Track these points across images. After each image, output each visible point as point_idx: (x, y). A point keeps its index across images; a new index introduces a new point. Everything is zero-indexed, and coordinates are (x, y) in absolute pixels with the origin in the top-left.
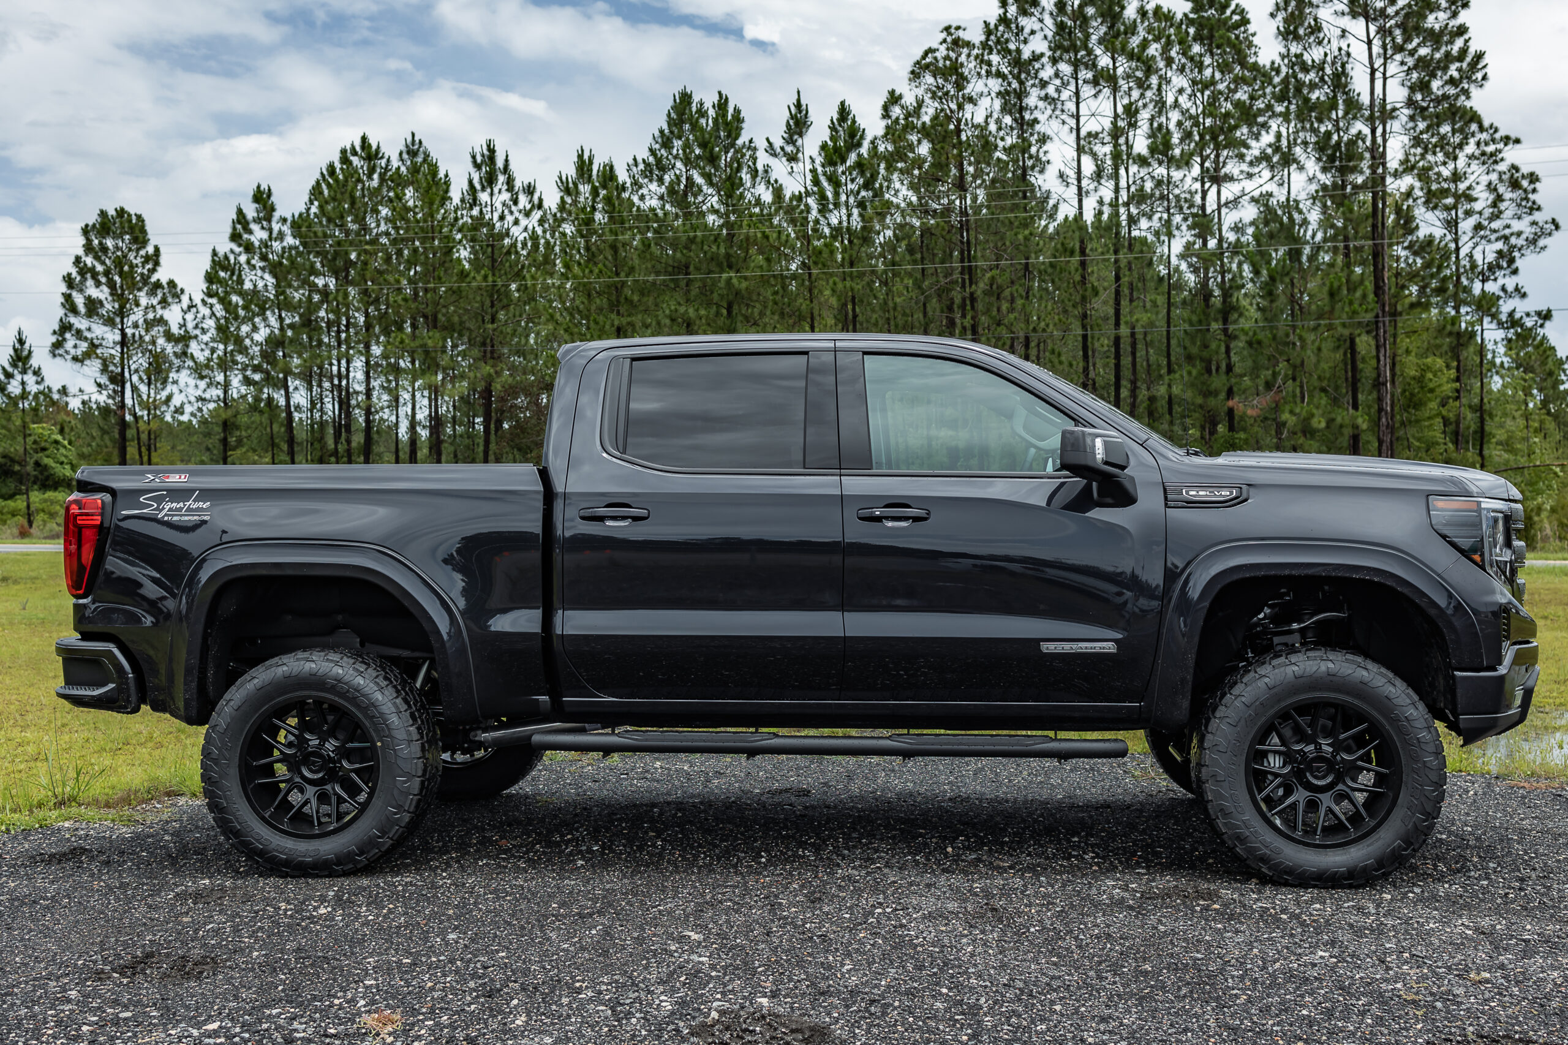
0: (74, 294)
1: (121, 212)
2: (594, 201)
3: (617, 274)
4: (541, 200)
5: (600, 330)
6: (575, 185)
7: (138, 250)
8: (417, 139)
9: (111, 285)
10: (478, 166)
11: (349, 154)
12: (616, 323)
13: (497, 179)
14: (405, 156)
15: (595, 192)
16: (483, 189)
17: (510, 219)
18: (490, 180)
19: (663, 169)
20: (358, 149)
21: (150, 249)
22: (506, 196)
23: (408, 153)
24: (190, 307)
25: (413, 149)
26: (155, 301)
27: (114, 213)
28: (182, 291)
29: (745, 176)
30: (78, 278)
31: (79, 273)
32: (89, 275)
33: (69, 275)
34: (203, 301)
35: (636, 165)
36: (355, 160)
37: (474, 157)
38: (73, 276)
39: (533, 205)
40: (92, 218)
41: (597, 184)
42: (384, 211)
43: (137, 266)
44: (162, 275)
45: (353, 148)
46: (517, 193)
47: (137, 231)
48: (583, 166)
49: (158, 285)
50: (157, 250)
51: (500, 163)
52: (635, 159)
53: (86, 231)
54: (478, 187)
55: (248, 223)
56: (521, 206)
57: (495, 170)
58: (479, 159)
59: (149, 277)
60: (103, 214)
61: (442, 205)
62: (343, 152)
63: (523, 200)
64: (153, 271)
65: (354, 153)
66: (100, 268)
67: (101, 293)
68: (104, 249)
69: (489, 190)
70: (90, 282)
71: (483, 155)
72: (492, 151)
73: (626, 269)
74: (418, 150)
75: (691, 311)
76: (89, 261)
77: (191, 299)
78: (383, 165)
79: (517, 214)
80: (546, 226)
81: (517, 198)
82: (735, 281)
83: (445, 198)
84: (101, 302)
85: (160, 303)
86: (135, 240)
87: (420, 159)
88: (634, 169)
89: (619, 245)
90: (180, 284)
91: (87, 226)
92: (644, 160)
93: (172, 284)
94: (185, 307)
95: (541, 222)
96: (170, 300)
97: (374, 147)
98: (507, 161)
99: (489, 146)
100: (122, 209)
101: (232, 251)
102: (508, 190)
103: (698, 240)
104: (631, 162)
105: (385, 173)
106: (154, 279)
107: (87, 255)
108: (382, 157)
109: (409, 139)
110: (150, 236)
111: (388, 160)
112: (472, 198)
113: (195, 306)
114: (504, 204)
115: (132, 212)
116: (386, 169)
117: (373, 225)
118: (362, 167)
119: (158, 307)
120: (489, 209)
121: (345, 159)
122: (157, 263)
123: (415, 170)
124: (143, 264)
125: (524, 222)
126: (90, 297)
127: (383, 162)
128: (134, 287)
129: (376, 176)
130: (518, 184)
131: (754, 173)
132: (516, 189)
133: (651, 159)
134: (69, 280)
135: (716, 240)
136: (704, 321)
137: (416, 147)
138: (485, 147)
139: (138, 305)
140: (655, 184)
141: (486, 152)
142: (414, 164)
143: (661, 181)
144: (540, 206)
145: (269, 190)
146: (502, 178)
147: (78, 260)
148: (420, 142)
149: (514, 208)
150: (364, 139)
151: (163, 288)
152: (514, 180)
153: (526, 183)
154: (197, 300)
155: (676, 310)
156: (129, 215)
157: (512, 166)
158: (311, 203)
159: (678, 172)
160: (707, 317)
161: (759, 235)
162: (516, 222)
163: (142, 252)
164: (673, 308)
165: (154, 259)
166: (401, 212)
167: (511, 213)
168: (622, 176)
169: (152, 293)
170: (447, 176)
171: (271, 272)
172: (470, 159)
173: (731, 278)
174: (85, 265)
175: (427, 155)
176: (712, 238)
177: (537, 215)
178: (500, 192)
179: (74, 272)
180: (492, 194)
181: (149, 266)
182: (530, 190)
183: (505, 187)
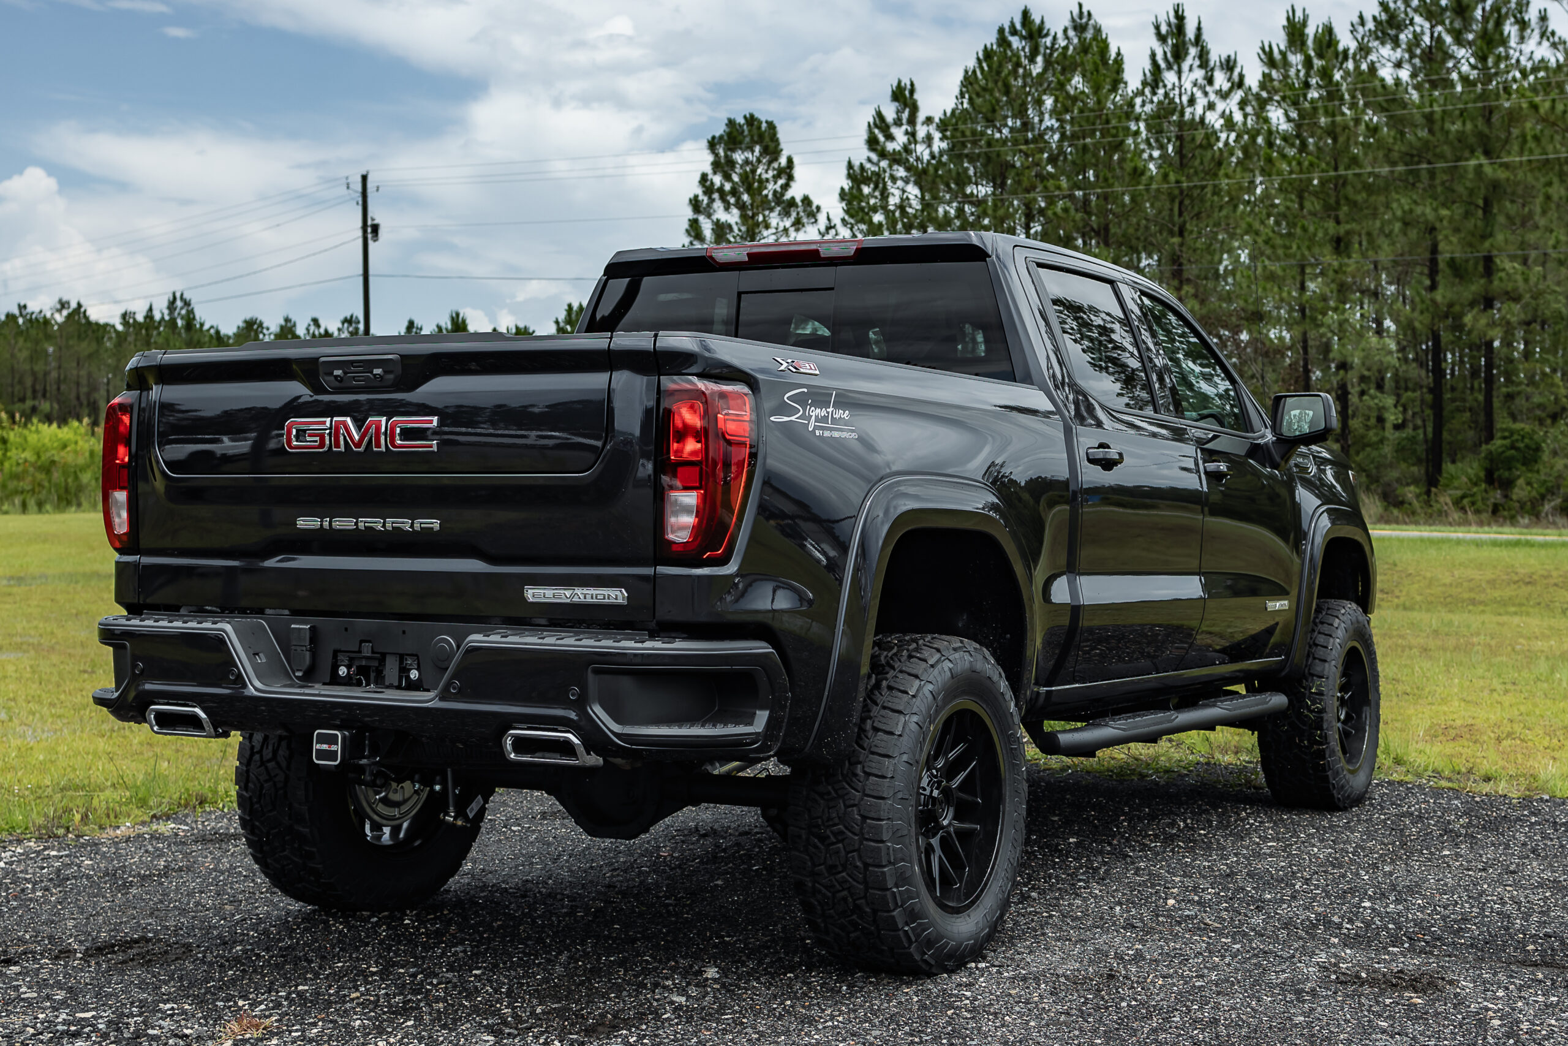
0: (702, 219)
1: (751, 120)
2: (1308, 75)
3: (1336, 169)
4: (1241, 76)
5: (1310, 239)
6: (1283, 54)
7: (770, 163)
8: (1085, 10)
9: (741, 206)
10: (1162, 38)
11: (1007, 33)
12: (1331, 231)
13: (1187, 54)
14: (1071, 33)
15: (1308, 63)
16: (1170, 67)
17: (1201, 102)
18: (1179, 54)
19: (1400, 27)
20: (1018, 26)
21: (783, 161)
22: (1199, 74)
23: (1075, 28)
24: (829, 228)
25: (1081, 23)
26: (788, 223)
27: (742, 121)
28: (818, 208)
29: (1510, 28)
30: (706, 201)
31: (705, 193)
32: (716, 196)
33: (696, 197)
34: (843, 220)
35: (1362, 22)
36: (1016, 42)
37: (1157, 27)
38: (700, 198)
39: (1233, 84)
40: (720, 130)
41: (1312, 53)
42: (1049, 102)
43: (767, 180)
44: (796, 192)
45: (1012, 25)
46: (1212, 70)
47: (767, 139)
48: (1295, 31)
49: (792, 203)
50: (790, 161)
51: (1190, 32)
52: (1361, 17)
53: (712, 145)
54: (1163, 65)
55: (888, 127)
56: (1217, 86)
57: (1184, 43)
58: (1164, 29)
59: (783, 195)
60: (731, 123)
61: (1114, 89)
62: (1001, 31)
63: (1221, 80)
64: (786, 187)
65: (1014, 32)
66: (728, 187)
67: (732, 217)
68: (731, 163)
69: (1175, 67)
70: (718, 205)
71: (1169, 24)
72: (1180, 18)
73: (1346, 160)
74: (1087, 24)
75: (1428, 210)
76: (717, 180)
77: (829, 219)
78: (1049, 44)
79: (1212, 97)
80: (1249, 109)
81: (1212, 76)
82: (1488, 170)
83: (1117, 81)
84: (730, 227)
85: (793, 225)
86: (765, 151)
87: (1089, 35)
88: (1360, 29)
89: (1338, 130)
90: (816, 202)
91: (714, 138)
92: (1374, 18)
93: (807, 201)
94: (823, 229)
95: (1243, 104)
96: (805, 220)
97: (1038, 21)
98: (1199, 29)
99: (1176, 12)
100: (752, 116)
101: (869, 160)
102: (1201, 66)
103: (1437, 117)
104: (1356, 20)
105: (1051, 54)
106: (788, 195)
107: (715, 173)
108: (1047, 35)
109: (1076, 12)
110: (783, 146)
111: (1055, 38)
112: (1154, 80)
113: (834, 227)
114: (1195, 84)
115: (763, 119)
116: (1052, 48)
117: (1036, 119)
118: (1023, 49)
119: (792, 230)
120: (1177, 91)
121: (1003, 41)
122: (790, 178)
123: (1084, 48)
124: (776, 178)
125: (1221, 106)
126: (718, 220)
127: (1048, 41)
128: (765, 205)
129: (1040, 59)
130: (1214, 58)
131: (1523, 25)
132: (1212, 64)
133: (1384, 17)
134: (695, 203)
135: (1461, 115)
136: (1445, 223)
137: (1084, 20)
138: (1172, 14)
139: (767, 227)
140: (1388, 47)
141: (1173, 20)
142: (1082, 41)
143: (1396, 43)
144: (1240, 84)
145: (912, 85)
146: (1193, 51)
147: (704, 178)
148: (1089, 14)
149: (1208, 89)
150: (1026, 14)
151: (797, 206)
152: (1208, 53)
153: (1224, 57)
154: (836, 221)
155: (1411, 211)
156: (760, 122)
157: (1206, 36)
158: (963, 96)
159: (1418, 29)
160: (1451, 220)
161: (1525, 106)
162: (1211, 106)
163: (775, 165)
164: (1407, 207)
165: (787, 173)
166: (1066, 103)
167: (1206, 94)
168: (1346, 41)
169: (786, 213)
170: (1119, 54)
171: (916, 183)
172: (1153, 30)
173: (1481, 165)
174: (712, 183)
175: (1098, 30)
176: (1457, 112)
177: (1238, 95)
178: (1191, 69)
179: (699, 191)
180: (1179, 73)
181: (781, 182)
182: (1229, 65)
183: (1197, 62)
